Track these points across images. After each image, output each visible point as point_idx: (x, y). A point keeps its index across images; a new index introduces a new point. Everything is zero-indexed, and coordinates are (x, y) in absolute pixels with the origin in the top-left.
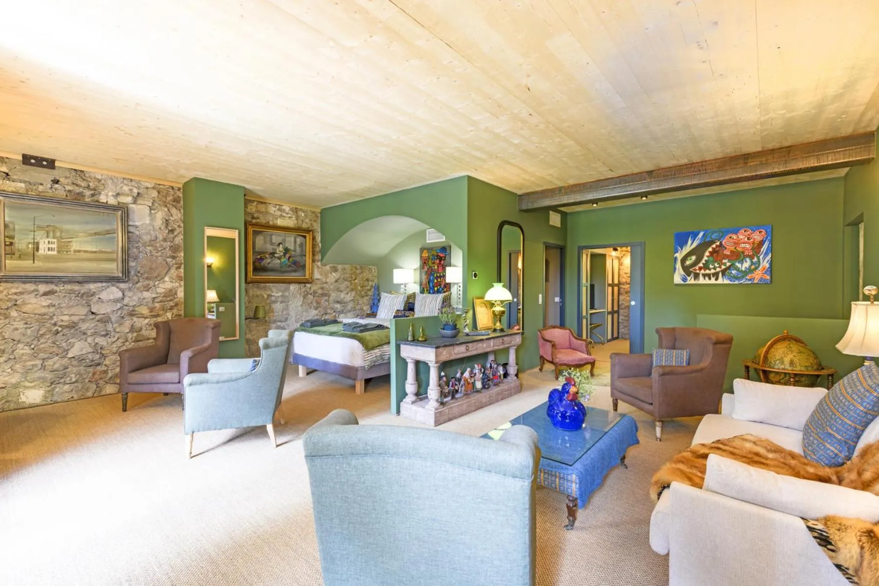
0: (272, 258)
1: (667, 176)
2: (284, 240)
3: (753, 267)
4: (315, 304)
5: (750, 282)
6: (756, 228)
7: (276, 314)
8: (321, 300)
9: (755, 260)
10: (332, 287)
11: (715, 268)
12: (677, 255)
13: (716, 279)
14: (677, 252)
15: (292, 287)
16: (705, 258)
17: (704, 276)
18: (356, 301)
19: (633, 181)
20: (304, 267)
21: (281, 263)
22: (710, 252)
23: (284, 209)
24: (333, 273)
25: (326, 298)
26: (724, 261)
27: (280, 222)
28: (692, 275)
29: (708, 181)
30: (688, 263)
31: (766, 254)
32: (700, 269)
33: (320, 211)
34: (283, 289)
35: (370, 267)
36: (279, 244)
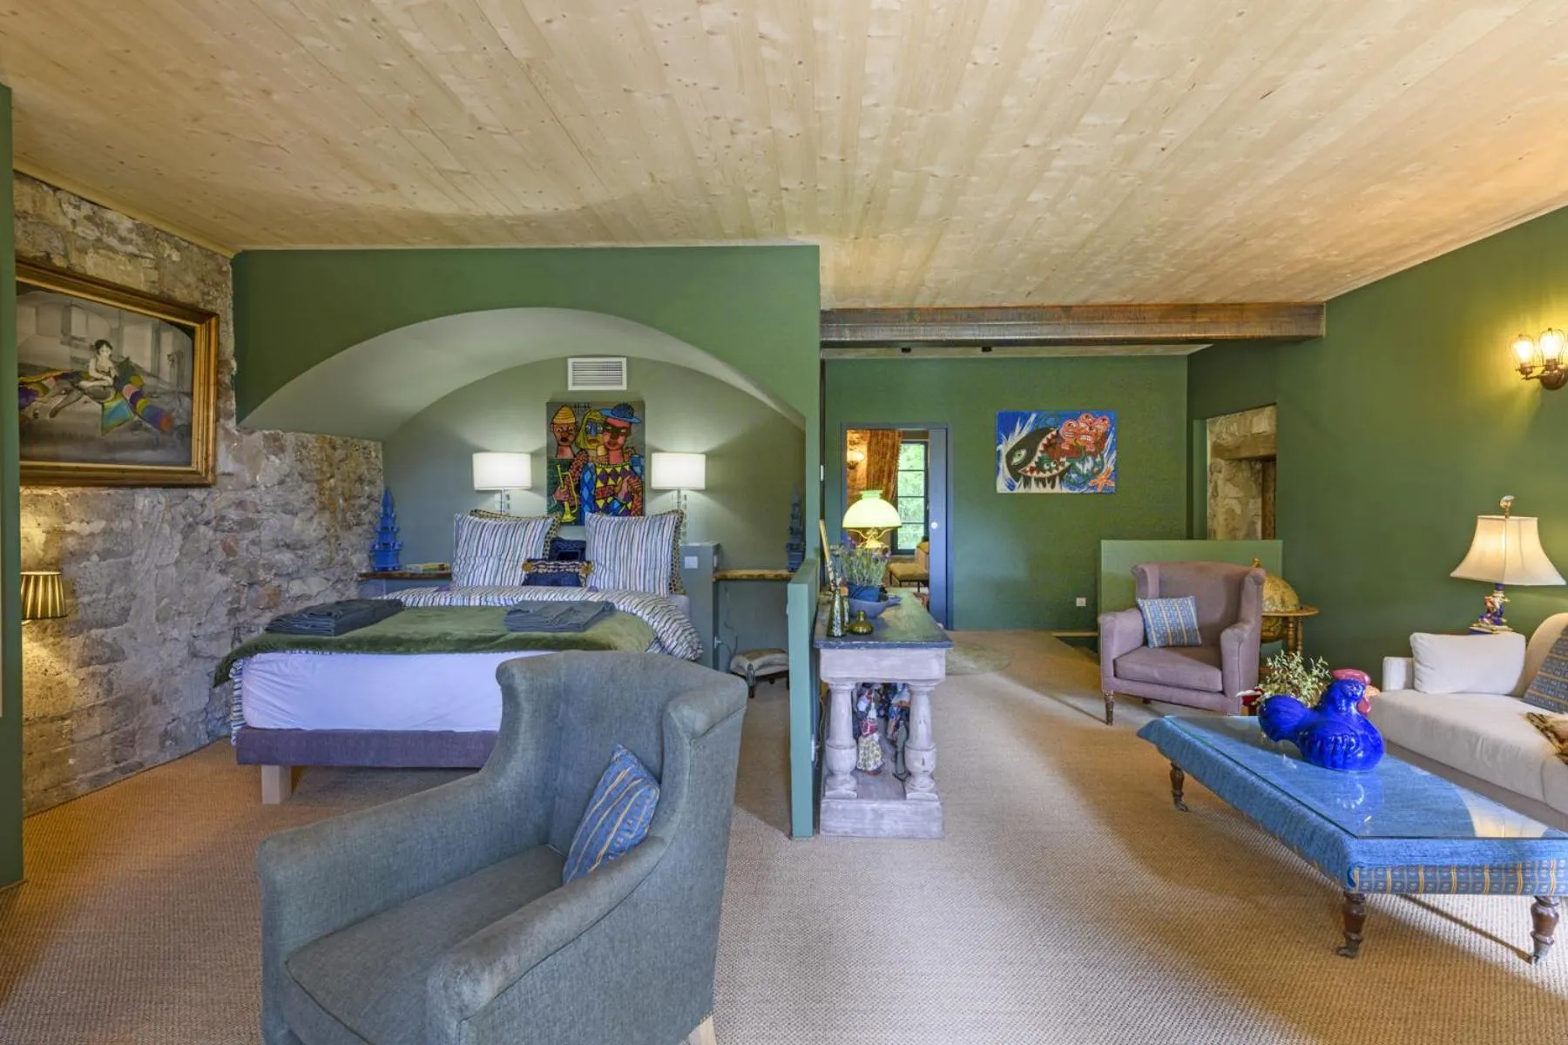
0: (68, 392)
1: (1093, 318)
2: (117, 333)
3: (1096, 469)
4: (220, 556)
5: (1092, 491)
6: (1099, 413)
7: (86, 599)
8: (237, 541)
9: (1098, 459)
10: (268, 500)
11: (1050, 470)
12: (1000, 447)
13: (1053, 487)
14: (1000, 443)
15: (144, 500)
16: (1039, 454)
17: (1038, 480)
18: (333, 540)
19: (1041, 319)
20: (186, 432)
21: (105, 415)
22: (1045, 445)
23: (110, 223)
24: (273, 458)
25: (251, 535)
26: (1062, 460)
27: (92, 264)
28: (1022, 479)
29: (1147, 336)
30: (1016, 460)
31: (1111, 451)
32: (1032, 470)
33: (231, 255)
34: (107, 506)
35: (366, 442)
36: (99, 344)
